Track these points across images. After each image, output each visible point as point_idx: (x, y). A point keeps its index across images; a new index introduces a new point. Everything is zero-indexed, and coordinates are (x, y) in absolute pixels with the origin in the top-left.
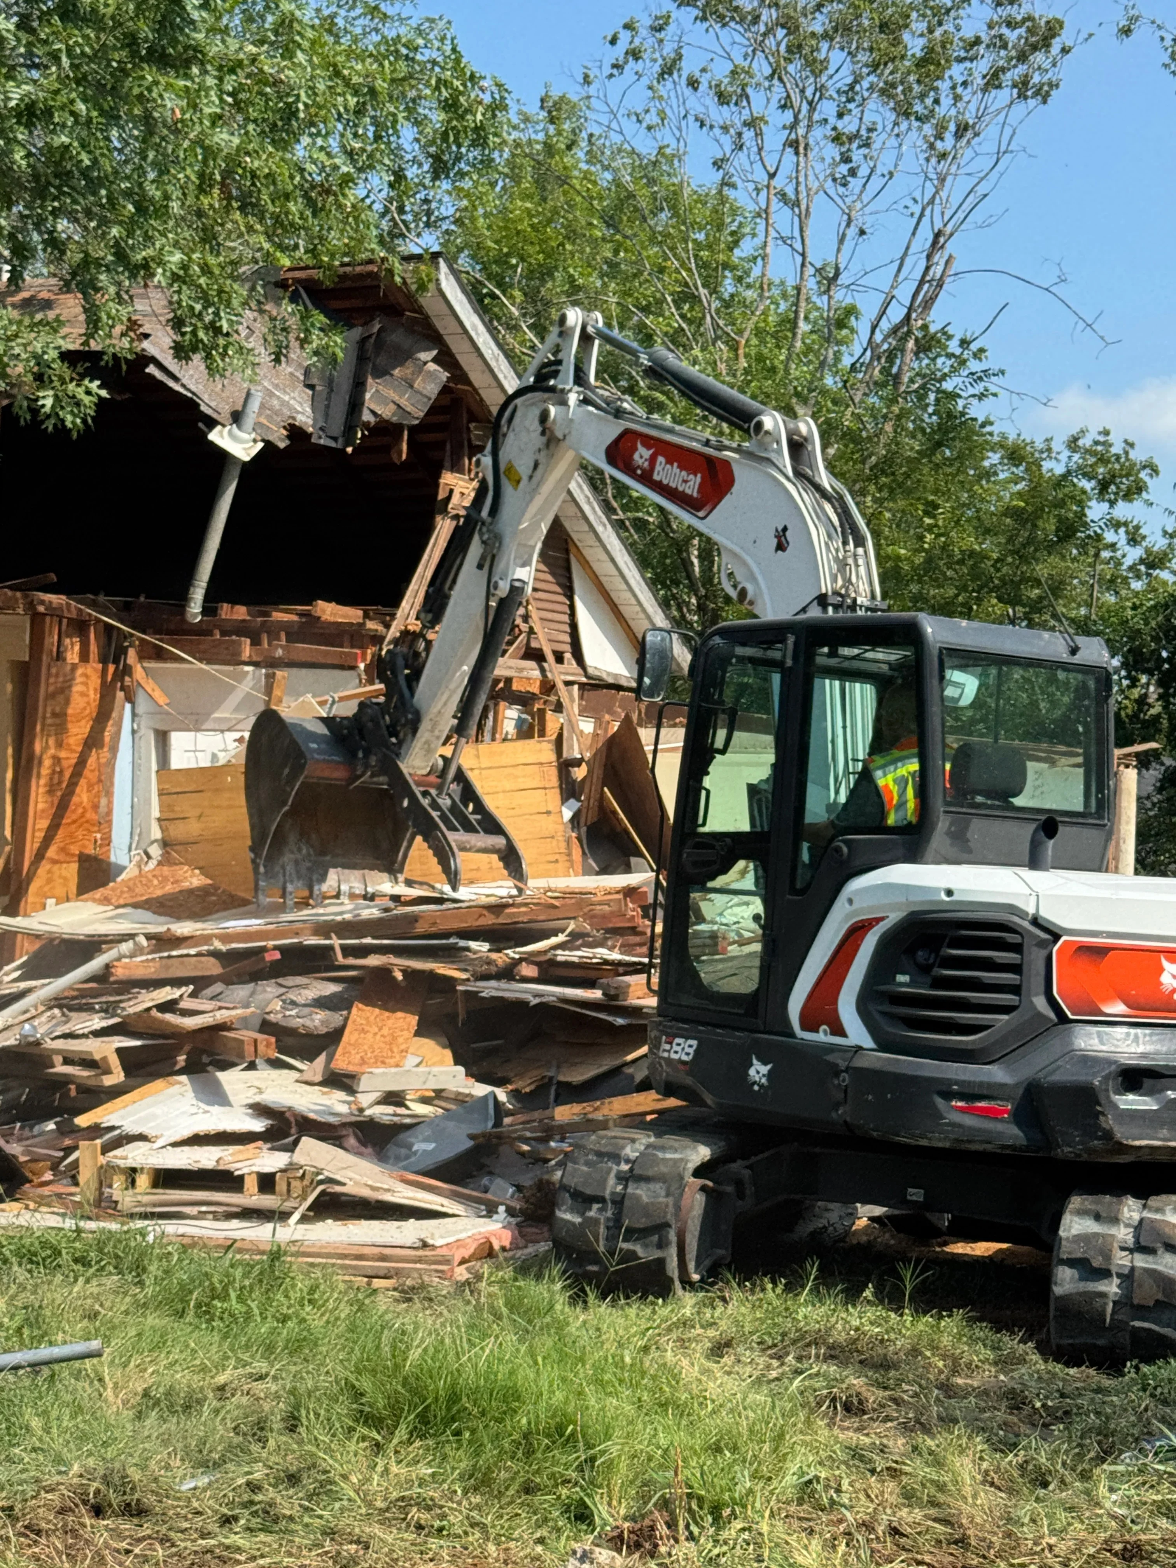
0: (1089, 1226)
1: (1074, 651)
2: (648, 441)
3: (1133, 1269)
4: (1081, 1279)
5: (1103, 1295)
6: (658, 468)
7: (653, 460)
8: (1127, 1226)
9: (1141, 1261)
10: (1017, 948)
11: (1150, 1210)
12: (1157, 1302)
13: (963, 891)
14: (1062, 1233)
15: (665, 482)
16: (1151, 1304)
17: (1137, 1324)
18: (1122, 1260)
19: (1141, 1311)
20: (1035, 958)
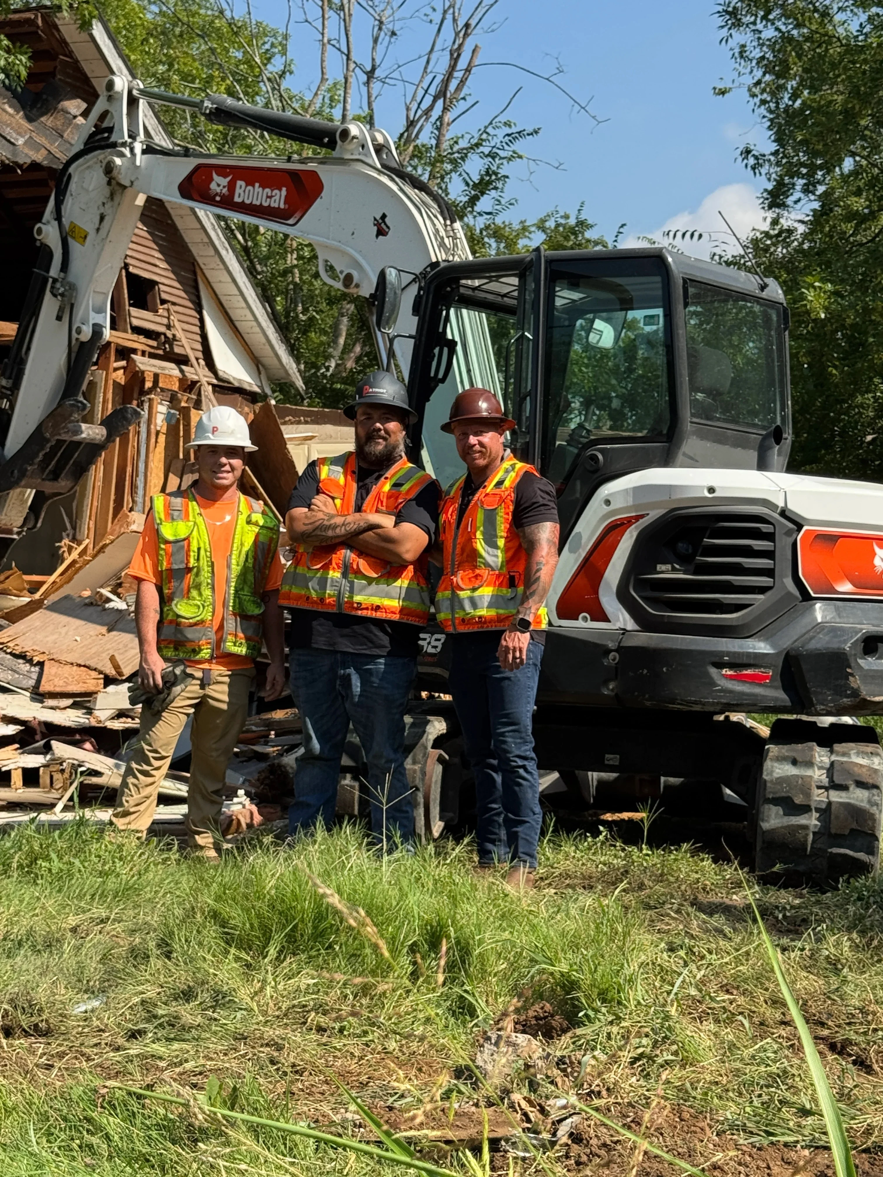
0: (788, 770)
1: (763, 288)
2: (222, 170)
3: (830, 804)
4: (785, 814)
5: (805, 827)
6: (238, 191)
7: (231, 186)
8: (820, 768)
9: (836, 797)
10: (770, 537)
11: (838, 754)
12: (852, 830)
13: (722, 488)
14: (765, 776)
15: (248, 202)
16: (847, 832)
17: (835, 850)
18: (819, 797)
19: (838, 839)
20: (783, 544)
